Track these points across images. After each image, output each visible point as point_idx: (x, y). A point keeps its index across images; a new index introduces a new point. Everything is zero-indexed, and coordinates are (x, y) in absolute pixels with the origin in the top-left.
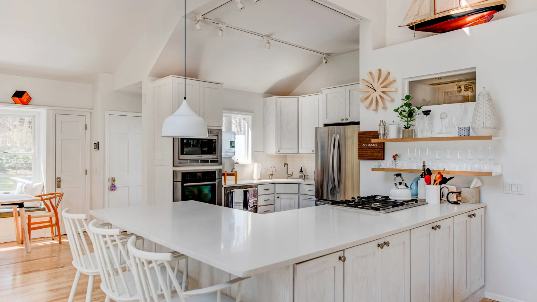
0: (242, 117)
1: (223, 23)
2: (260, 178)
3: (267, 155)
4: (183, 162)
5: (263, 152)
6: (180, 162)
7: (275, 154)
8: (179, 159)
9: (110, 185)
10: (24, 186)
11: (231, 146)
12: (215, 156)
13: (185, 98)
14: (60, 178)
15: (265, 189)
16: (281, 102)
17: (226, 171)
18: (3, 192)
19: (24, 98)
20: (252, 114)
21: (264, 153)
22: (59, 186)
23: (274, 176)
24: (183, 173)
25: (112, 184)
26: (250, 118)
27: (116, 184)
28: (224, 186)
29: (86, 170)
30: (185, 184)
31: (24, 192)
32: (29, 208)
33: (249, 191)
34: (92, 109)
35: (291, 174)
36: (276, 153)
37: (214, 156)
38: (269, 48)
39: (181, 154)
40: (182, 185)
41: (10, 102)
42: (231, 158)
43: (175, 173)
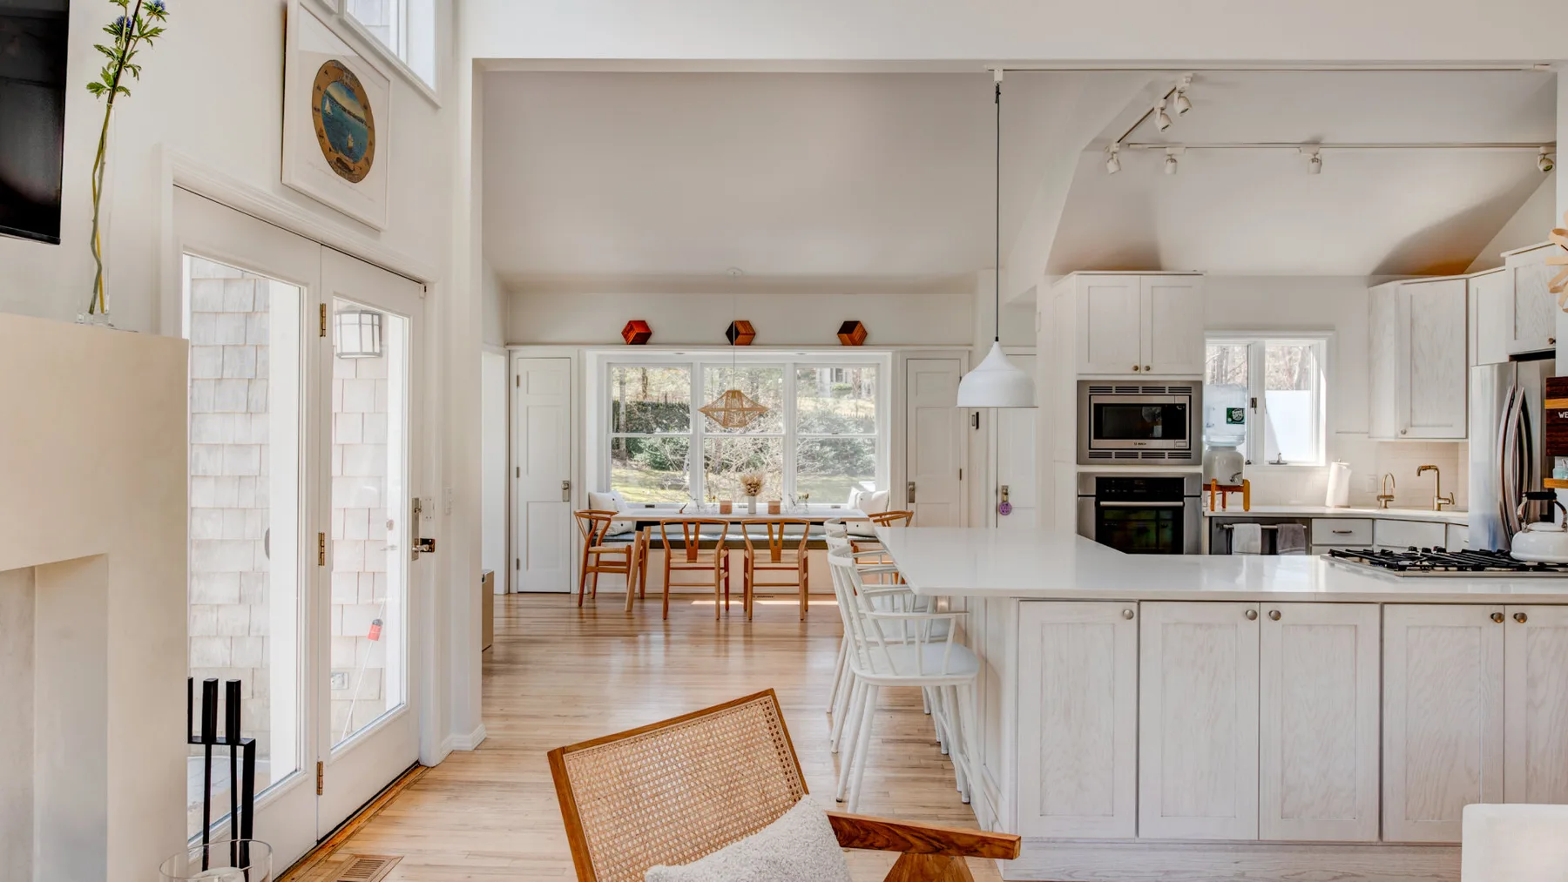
0: (1298, 345)
1: (1175, 144)
2: (1346, 504)
3: (1381, 442)
4: (1103, 455)
5: (1366, 435)
6: (1092, 456)
7: (1393, 440)
8: (1090, 448)
9: (1000, 502)
10: (858, 496)
11: (1230, 420)
12: (1181, 444)
13: (997, 339)
14: (913, 484)
15: (1336, 531)
16: (1411, 297)
17: (1214, 480)
18: (830, 505)
19: (856, 334)
20: (1330, 334)
21: (1369, 437)
22: (912, 500)
23: (1396, 501)
24: (1098, 480)
25: (1004, 501)
26: (1323, 343)
27: (1011, 500)
28: (1208, 513)
29: (961, 470)
30: (1102, 503)
31: (858, 506)
32: (863, 536)
33: (1279, 530)
34: (971, 345)
35: (1449, 497)
36: (1396, 437)
37: (1178, 444)
38: (1319, 172)
39: (1095, 438)
40: (1097, 504)
41: (834, 343)
42: (1234, 448)
43: (1082, 478)
